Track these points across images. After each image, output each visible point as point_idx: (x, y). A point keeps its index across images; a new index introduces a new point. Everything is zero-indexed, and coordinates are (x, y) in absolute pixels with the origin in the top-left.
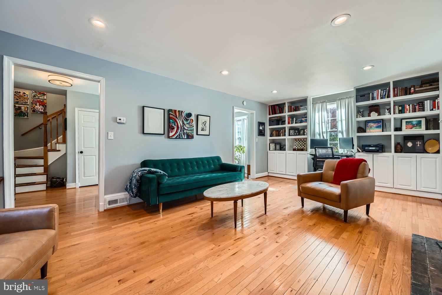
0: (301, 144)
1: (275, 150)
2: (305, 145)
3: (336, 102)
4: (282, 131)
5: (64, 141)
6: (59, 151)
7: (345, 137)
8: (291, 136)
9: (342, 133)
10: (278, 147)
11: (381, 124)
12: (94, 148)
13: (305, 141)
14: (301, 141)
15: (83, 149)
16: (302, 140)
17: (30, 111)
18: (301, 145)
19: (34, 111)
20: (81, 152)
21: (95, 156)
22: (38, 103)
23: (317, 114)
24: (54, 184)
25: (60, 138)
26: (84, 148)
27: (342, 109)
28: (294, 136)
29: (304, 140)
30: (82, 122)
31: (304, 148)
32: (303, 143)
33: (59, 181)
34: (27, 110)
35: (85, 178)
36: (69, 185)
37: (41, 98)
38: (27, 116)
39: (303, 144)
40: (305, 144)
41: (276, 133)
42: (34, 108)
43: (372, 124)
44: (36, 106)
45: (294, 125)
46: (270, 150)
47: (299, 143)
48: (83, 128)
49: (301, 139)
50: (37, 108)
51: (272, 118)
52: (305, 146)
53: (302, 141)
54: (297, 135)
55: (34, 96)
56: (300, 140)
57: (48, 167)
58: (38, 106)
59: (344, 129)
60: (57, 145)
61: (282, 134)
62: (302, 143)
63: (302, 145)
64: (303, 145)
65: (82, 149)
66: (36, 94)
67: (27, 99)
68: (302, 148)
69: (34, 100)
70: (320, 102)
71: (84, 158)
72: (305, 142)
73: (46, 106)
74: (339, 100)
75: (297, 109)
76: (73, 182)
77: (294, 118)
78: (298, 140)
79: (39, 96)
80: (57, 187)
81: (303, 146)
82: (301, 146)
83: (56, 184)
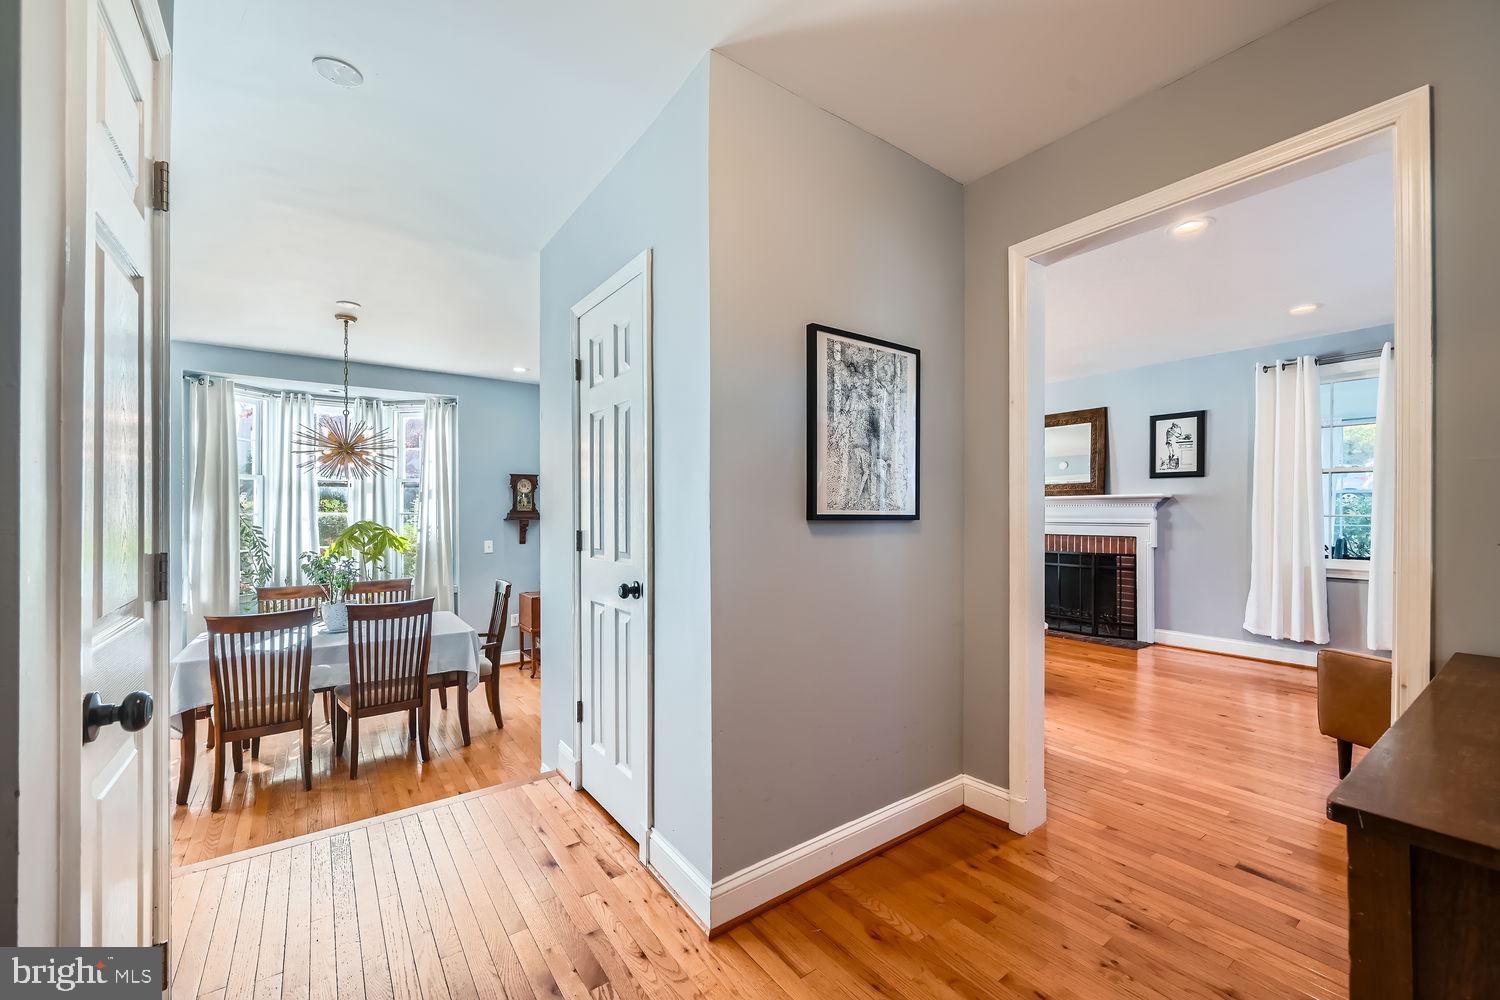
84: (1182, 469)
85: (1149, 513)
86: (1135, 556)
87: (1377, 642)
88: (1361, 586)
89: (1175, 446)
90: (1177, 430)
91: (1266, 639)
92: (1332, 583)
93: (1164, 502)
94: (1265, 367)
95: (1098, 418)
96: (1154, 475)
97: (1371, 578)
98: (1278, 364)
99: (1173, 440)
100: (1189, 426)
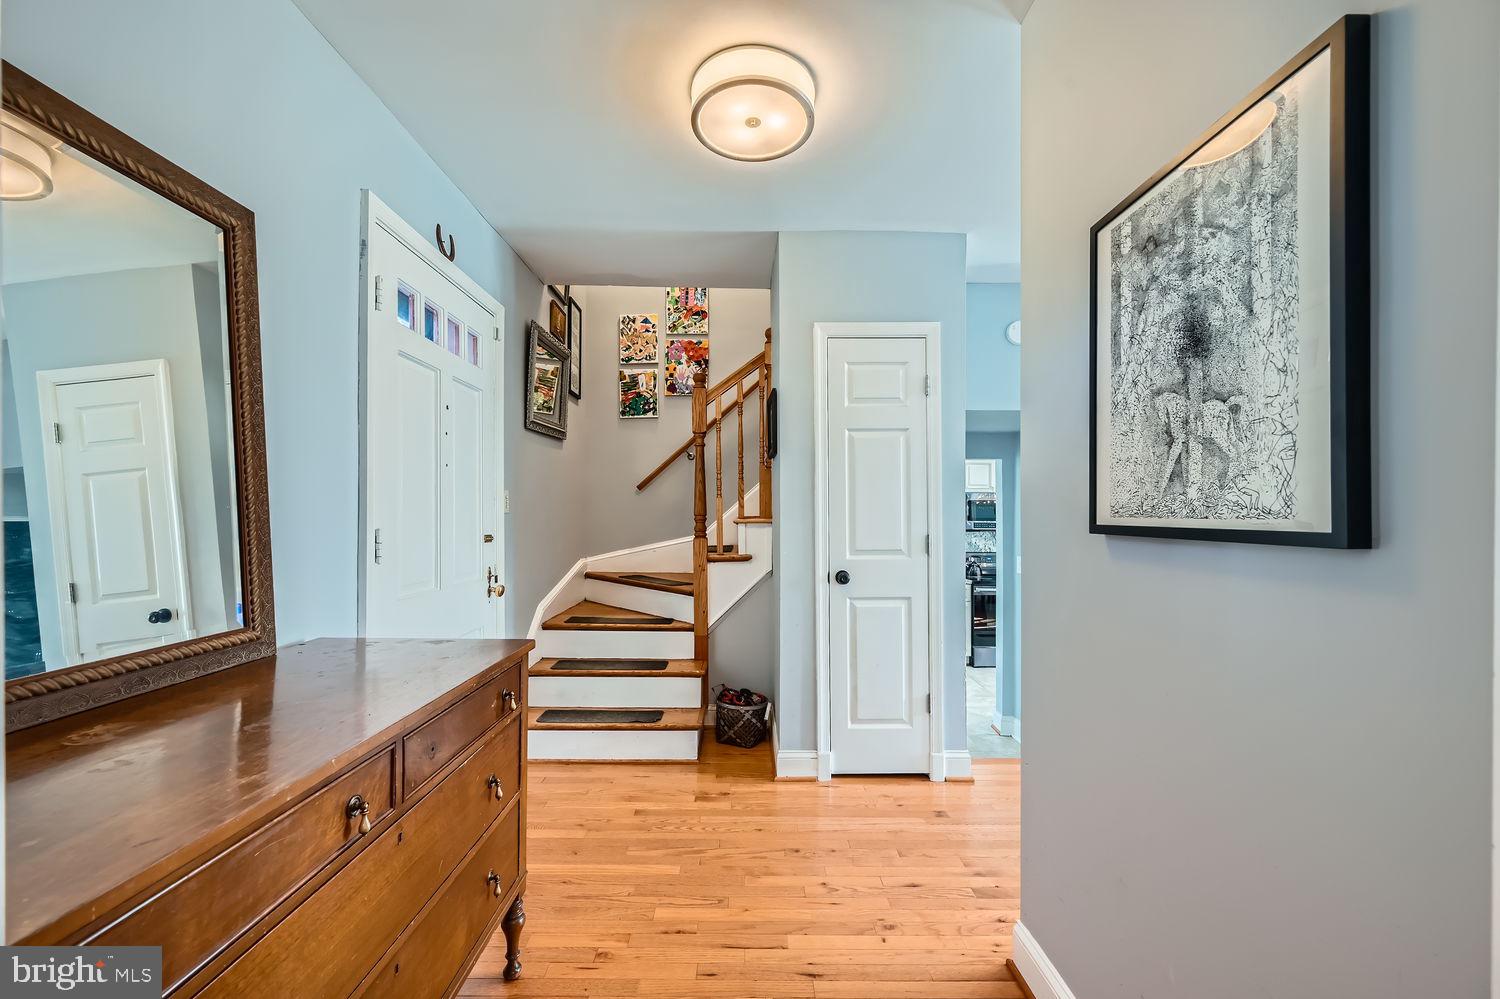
5: (767, 514)
6: (747, 559)
12: (899, 551)
15: (848, 556)
17: (661, 390)
19: (672, 388)
20: (842, 578)
21: (909, 598)
22: (684, 354)
24: (730, 729)
25: (752, 495)
26: (855, 551)
30: (846, 404)
33: (747, 716)
34: (655, 386)
35: (857, 726)
36: (789, 758)
37: (691, 330)
38: (655, 409)
42: (671, 375)
44: (679, 367)
48: (850, 437)
50: (682, 376)
55: (674, 327)
57: (707, 637)
58: (685, 366)
60: (741, 527)
65: (847, 561)
66: (680, 318)
67: (655, 343)
69: (672, 343)
71: (853, 608)
73: (706, 362)
76: (803, 747)
79: (686, 323)
80: (740, 745)
83: (736, 728)
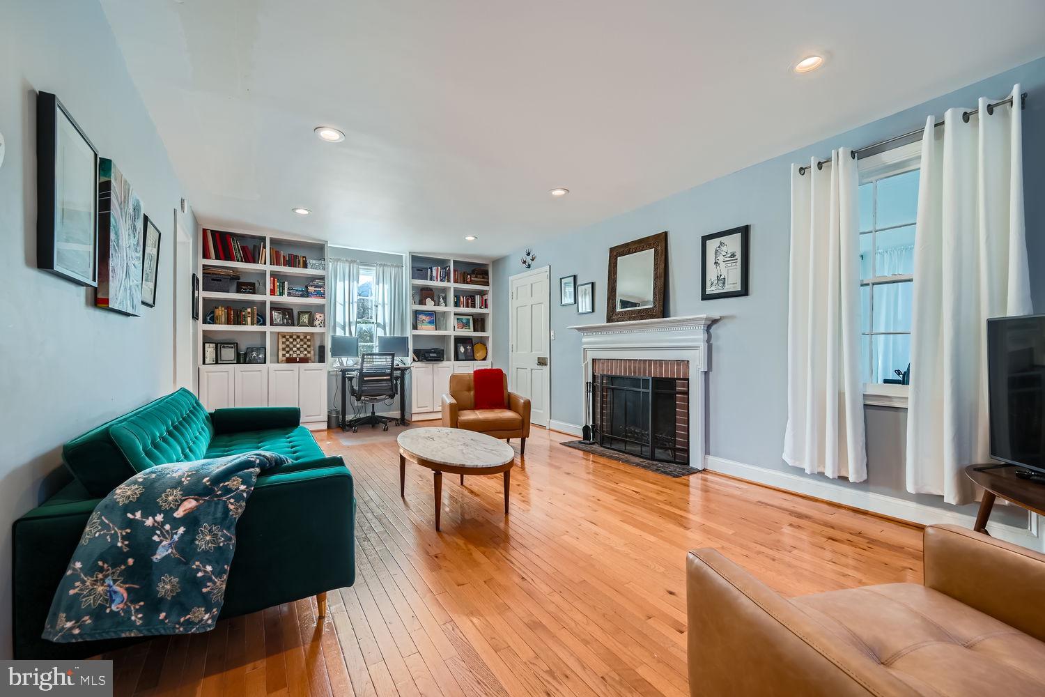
0: (298, 346)
1: (217, 363)
2: (309, 349)
3: (375, 268)
4: (249, 310)
7: (388, 335)
8: (276, 325)
9: (384, 328)
10: (229, 353)
11: (433, 318)
13: (309, 340)
14: (298, 340)
16: (302, 337)
18: (298, 349)
23: (340, 285)
27: (385, 285)
28: (281, 325)
29: (305, 337)
31: (309, 355)
32: (305, 343)
39: (305, 346)
40: (309, 346)
41: (229, 314)
43: (424, 317)
45: (285, 299)
46: (204, 363)
47: (295, 343)
49: (299, 334)
51: (213, 269)
52: (309, 352)
53: (301, 340)
54: (287, 325)
56: (294, 337)
59: (387, 321)
61: (249, 319)
62: (302, 343)
63: (302, 349)
64: (305, 349)
68: (302, 356)
70: (347, 260)
72: (309, 343)
74: (381, 265)
75: (292, 262)
77: (286, 283)
78: (291, 337)
81: (306, 352)
82: (298, 352)
84: (729, 288)
85: (699, 336)
86: (688, 380)
87: (916, 483)
88: (902, 414)
89: (722, 265)
90: (724, 248)
91: (800, 471)
92: (870, 411)
93: (711, 323)
94: (801, 169)
95: (659, 243)
96: (705, 297)
97: (910, 406)
98: (814, 164)
99: (721, 258)
100: (734, 242)
